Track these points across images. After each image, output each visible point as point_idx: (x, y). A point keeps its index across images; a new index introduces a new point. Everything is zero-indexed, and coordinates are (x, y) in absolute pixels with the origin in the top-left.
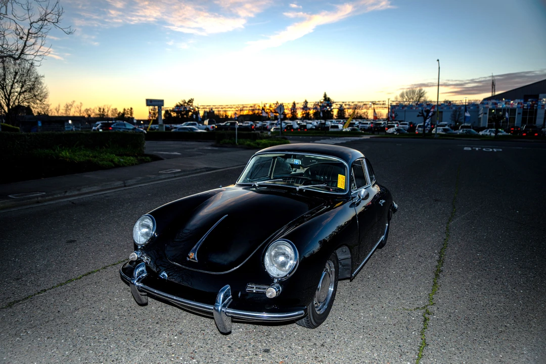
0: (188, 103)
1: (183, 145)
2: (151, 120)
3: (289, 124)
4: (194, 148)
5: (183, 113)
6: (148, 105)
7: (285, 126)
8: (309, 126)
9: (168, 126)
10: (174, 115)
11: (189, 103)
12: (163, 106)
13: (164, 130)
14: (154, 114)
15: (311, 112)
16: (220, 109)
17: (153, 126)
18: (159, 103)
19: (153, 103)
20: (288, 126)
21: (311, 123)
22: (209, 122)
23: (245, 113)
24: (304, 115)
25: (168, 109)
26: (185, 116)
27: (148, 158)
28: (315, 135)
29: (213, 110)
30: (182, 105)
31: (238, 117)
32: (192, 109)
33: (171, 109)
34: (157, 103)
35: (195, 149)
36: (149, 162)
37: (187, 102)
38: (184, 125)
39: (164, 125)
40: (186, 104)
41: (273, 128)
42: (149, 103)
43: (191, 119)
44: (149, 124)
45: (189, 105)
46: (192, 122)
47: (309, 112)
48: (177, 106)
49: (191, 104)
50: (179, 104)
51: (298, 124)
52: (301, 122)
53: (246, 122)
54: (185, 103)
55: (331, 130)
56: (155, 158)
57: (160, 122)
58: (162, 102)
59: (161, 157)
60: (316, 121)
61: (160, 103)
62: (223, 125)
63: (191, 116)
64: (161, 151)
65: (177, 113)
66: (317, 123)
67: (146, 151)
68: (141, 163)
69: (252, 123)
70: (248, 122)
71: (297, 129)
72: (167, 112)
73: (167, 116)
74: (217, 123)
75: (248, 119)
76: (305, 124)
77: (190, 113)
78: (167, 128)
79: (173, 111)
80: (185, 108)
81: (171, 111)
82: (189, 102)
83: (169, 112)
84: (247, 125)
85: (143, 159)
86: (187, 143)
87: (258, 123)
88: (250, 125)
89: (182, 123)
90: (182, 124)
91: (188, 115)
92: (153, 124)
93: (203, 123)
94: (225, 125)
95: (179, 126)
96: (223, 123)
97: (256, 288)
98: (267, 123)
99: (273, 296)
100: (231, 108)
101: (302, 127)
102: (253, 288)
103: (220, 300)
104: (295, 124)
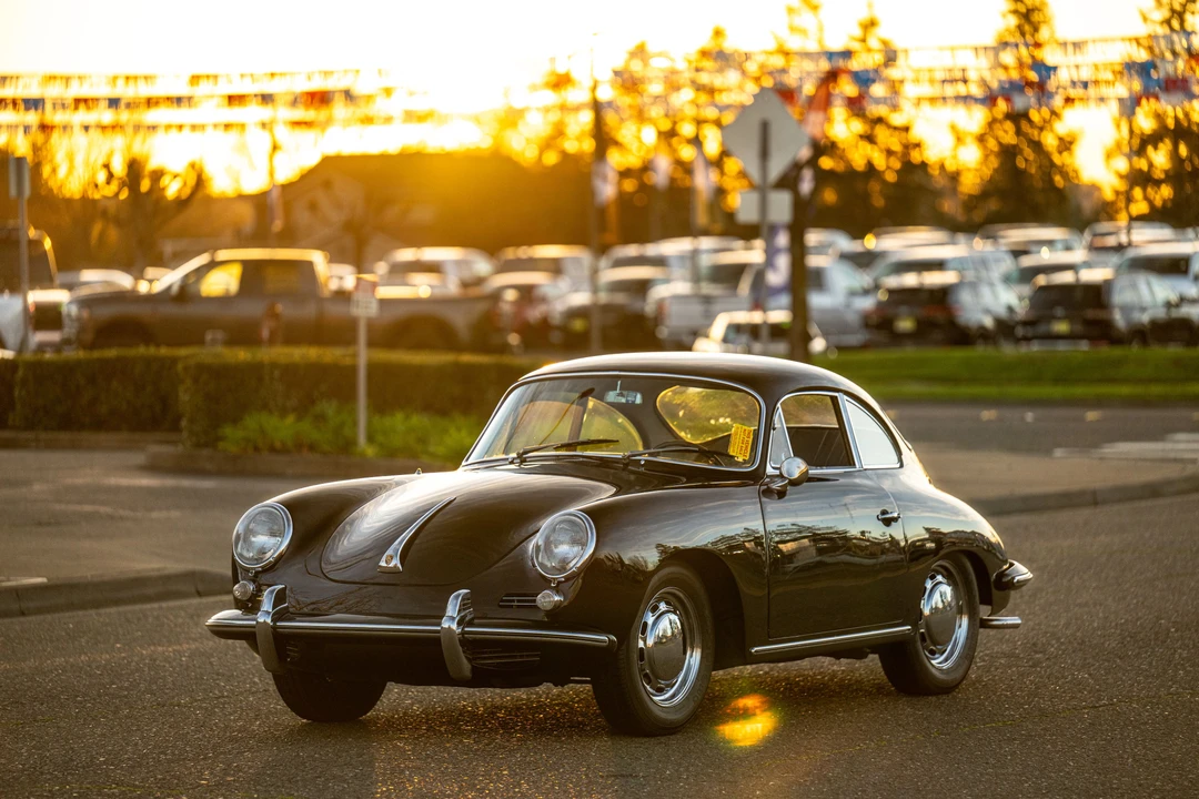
3: (910, 280)
7: (867, 303)
20: (903, 296)
41: (720, 326)
52: (1077, 254)
62: (165, 296)
71: (1006, 328)
84: (421, 287)
87: (555, 268)
88: (452, 286)
97: (518, 601)
98: (660, 262)
99: (549, 607)
100: (266, 99)
101: (1059, 311)
102: (513, 601)
103: (452, 608)
104: (982, 279)
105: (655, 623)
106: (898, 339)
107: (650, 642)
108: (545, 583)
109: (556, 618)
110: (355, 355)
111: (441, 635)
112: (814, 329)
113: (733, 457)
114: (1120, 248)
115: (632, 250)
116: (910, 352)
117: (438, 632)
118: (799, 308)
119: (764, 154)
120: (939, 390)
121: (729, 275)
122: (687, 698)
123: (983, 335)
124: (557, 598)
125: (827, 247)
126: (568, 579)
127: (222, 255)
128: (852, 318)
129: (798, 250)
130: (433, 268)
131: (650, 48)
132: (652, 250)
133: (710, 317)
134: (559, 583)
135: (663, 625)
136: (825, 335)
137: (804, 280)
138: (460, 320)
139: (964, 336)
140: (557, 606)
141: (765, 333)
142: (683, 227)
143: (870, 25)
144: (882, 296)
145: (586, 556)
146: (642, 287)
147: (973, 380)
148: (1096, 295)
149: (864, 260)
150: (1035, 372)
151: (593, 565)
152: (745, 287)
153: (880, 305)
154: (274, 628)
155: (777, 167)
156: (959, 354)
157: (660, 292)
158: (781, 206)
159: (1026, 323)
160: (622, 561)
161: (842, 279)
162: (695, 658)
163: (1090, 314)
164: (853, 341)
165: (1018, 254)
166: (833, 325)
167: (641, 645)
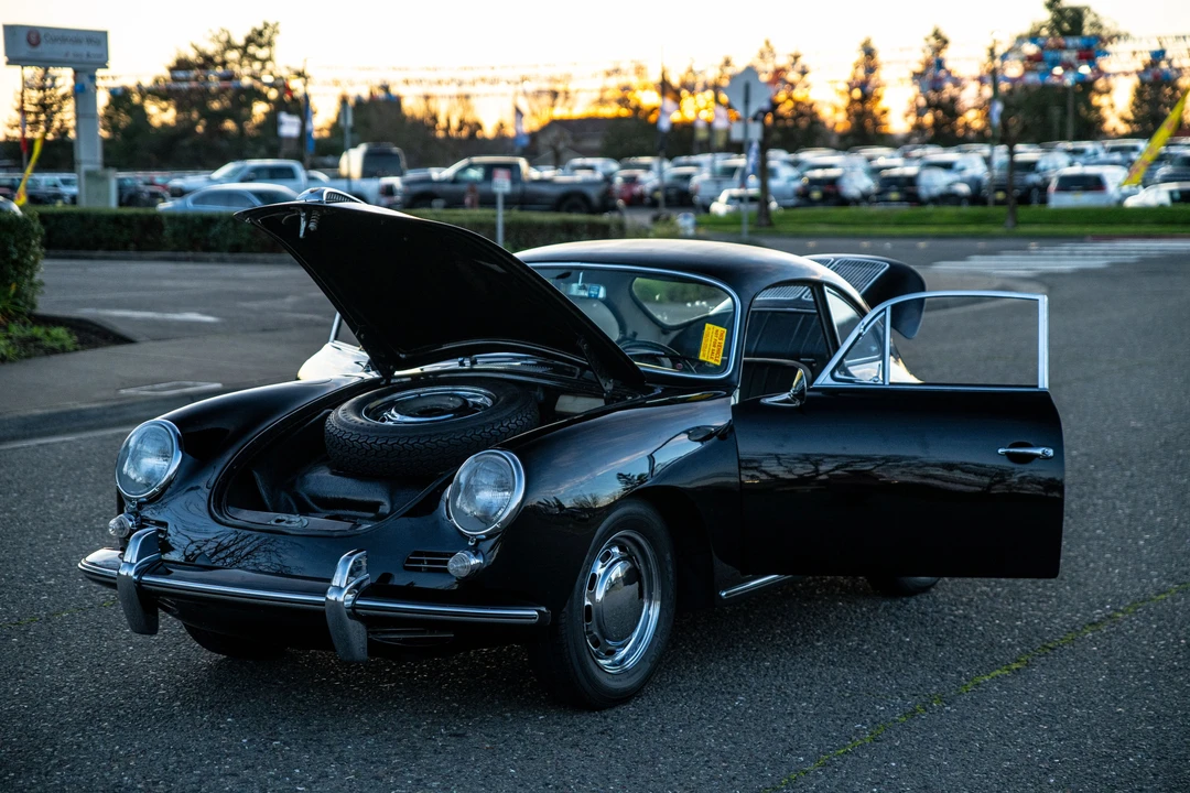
0: (244, 49)
1: (227, 279)
2: (31, 142)
3: (818, 173)
4: (283, 296)
5: (216, 105)
6: (13, 60)
7: (797, 185)
8: (937, 181)
9: (136, 178)
10: (162, 114)
11: (252, 49)
12: (104, 65)
13: (113, 203)
14: (44, 106)
15: (970, 97)
16: (431, 90)
17: (46, 179)
18: (86, 51)
19: (45, 49)
20: (814, 182)
21: (948, 166)
22: (369, 158)
23: (580, 108)
24: (928, 118)
25: (131, 83)
26: (229, 125)
27: (60, 332)
28: (951, 230)
29: (394, 91)
30: (208, 62)
31: (533, 136)
32: (271, 86)
33: (147, 83)
34: (72, 49)
35: (290, 300)
36: (64, 350)
37: (239, 40)
38: (230, 178)
39: (115, 177)
40: (233, 55)
41: (724, 196)
42: (25, 50)
43: (268, 140)
44: (21, 169)
45: (254, 58)
46: (270, 162)
47: (954, 100)
48: (182, 65)
49: (262, 53)
50: (192, 55)
51: (874, 172)
52: (898, 161)
53: (578, 161)
54: (229, 46)
55: (1059, 200)
56: (94, 335)
57: (89, 156)
58: (98, 39)
59: (123, 329)
60: (986, 150)
61: (84, 49)
63: (259, 127)
64: (119, 305)
65: (179, 108)
66: (988, 161)
67: (45, 305)
68: (28, 357)
69: (613, 166)
70: (589, 161)
71: (865, 197)
72: (120, 98)
73: (124, 120)
74: (413, 166)
75: (596, 144)
76: (911, 170)
77: (260, 109)
78: (128, 197)
79: (160, 93)
80: (230, 77)
81: (146, 93)
82: (249, 41)
83: (136, 99)
84: (581, 176)
85: (35, 339)
86: (246, 271)
87: (647, 168)
88: (599, 176)
89: (215, 168)
90: (218, 174)
91: (249, 116)
92: (41, 167)
93: (337, 166)
94: (455, 181)
95: (194, 181)
96: (447, 165)
97: (429, 562)
98: (697, 165)
99: (464, 573)
100: (494, 82)
101: (894, 187)
102: (422, 562)
104: (854, 172)
105: (606, 573)
106: (812, 203)
107: (599, 595)
108: (461, 541)
111: (326, 608)
112: (772, 198)
113: (704, 362)
114: (919, 158)
115: (684, 159)
116: (820, 210)
117: (322, 604)
118: (764, 187)
119: (747, 102)
120: (838, 229)
121: (730, 172)
122: (643, 659)
123: (855, 201)
124: (474, 561)
125: (777, 158)
126: (489, 536)
128: (789, 192)
129: (763, 159)
130: (591, 168)
131: (695, 69)
132: (694, 159)
133: (719, 192)
134: (478, 541)
135: (608, 574)
136: (777, 200)
137: (764, 172)
139: (844, 201)
141: (746, 200)
142: (707, 147)
143: (796, 57)
144: (805, 181)
145: (513, 506)
146: (688, 177)
147: (854, 224)
148: (911, 181)
149: (795, 164)
150: (886, 221)
152: (737, 177)
153: (805, 187)
155: (753, 110)
156: (844, 211)
157: (696, 180)
158: (756, 132)
159: (878, 194)
160: (560, 506)
161: (785, 173)
162: (652, 612)
163: (910, 189)
164: (791, 202)
165: (870, 159)
166: (780, 196)
167: (587, 603)
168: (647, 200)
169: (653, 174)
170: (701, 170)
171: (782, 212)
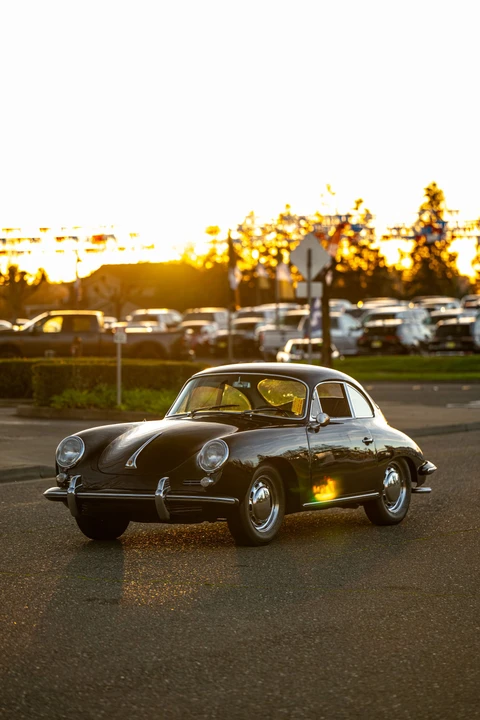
3: (379, 323)
7: (358, 334)
20: (374, 332)
41: (289, 345)
51: (434, 321)
52: (459, 310)
53: (141, 312)
62: (26, 333)
69: (175, 316)
70: (150, 311)
71: (424, 345)
76: (468, 319)
84: (148, 327)
87: (211, 318)
88: (164, 326)
97: (192, 482)
98: (261, 315)
99: (207, 485)
101: (450, 338)
102: (189, 482)
103: (161, 487)
104: (413, 322)
105: (257, 492)
106: (374, 351)
107: (255, 502)
108: (204, 474)
109: (210, 490)
110: (116, 362)
111: (155, 498)
112: (333, 347)
113: (294, 413)
114: (478, 307)
115: (247, 309)
116: (379, 357)
117: (153, 497)
118: (326, 337)
119: (309, 265)
121: (294, 321)
122: (273, 528)
123: (413, 349)
124: (210, 481)
125: (339, 308)
126: (215, 472)
127: (53, 313)
128: (352, 342)
129: (325, 308)
130: (154, 318)
132: (257, 309)
133: (284, 342)
134: (211, 474)
135: (261, 493)
136: (339, 350)
137: (328, 323)
138: (166, 343)
139: (405, 350)
140: (211, 484)
141: (310, 348)
143: (359, 202)
144: (366, 330)
145: (224, 461)
146: (252, 327)
147: (409, 371)
148: (467, 330)
149: (357, 313)
150: (438, 367)
151: (228, 464)
152: (300, 327)
153: (364, 335)
154: (76, 496)
155: (315, 271)
157: (262, 328)
158: (317, 289)
159: (434, 343)
160: (241, 463)
161: (348, 323)
162: (276, 509)
163: (464, 339)
164: (352, 352)
165: (430, 310)
166: (343, 344)
167: (250, 503)
168: (212, 351)
169: (217, 324)
170: (266, 320)
171: (342, 359)
